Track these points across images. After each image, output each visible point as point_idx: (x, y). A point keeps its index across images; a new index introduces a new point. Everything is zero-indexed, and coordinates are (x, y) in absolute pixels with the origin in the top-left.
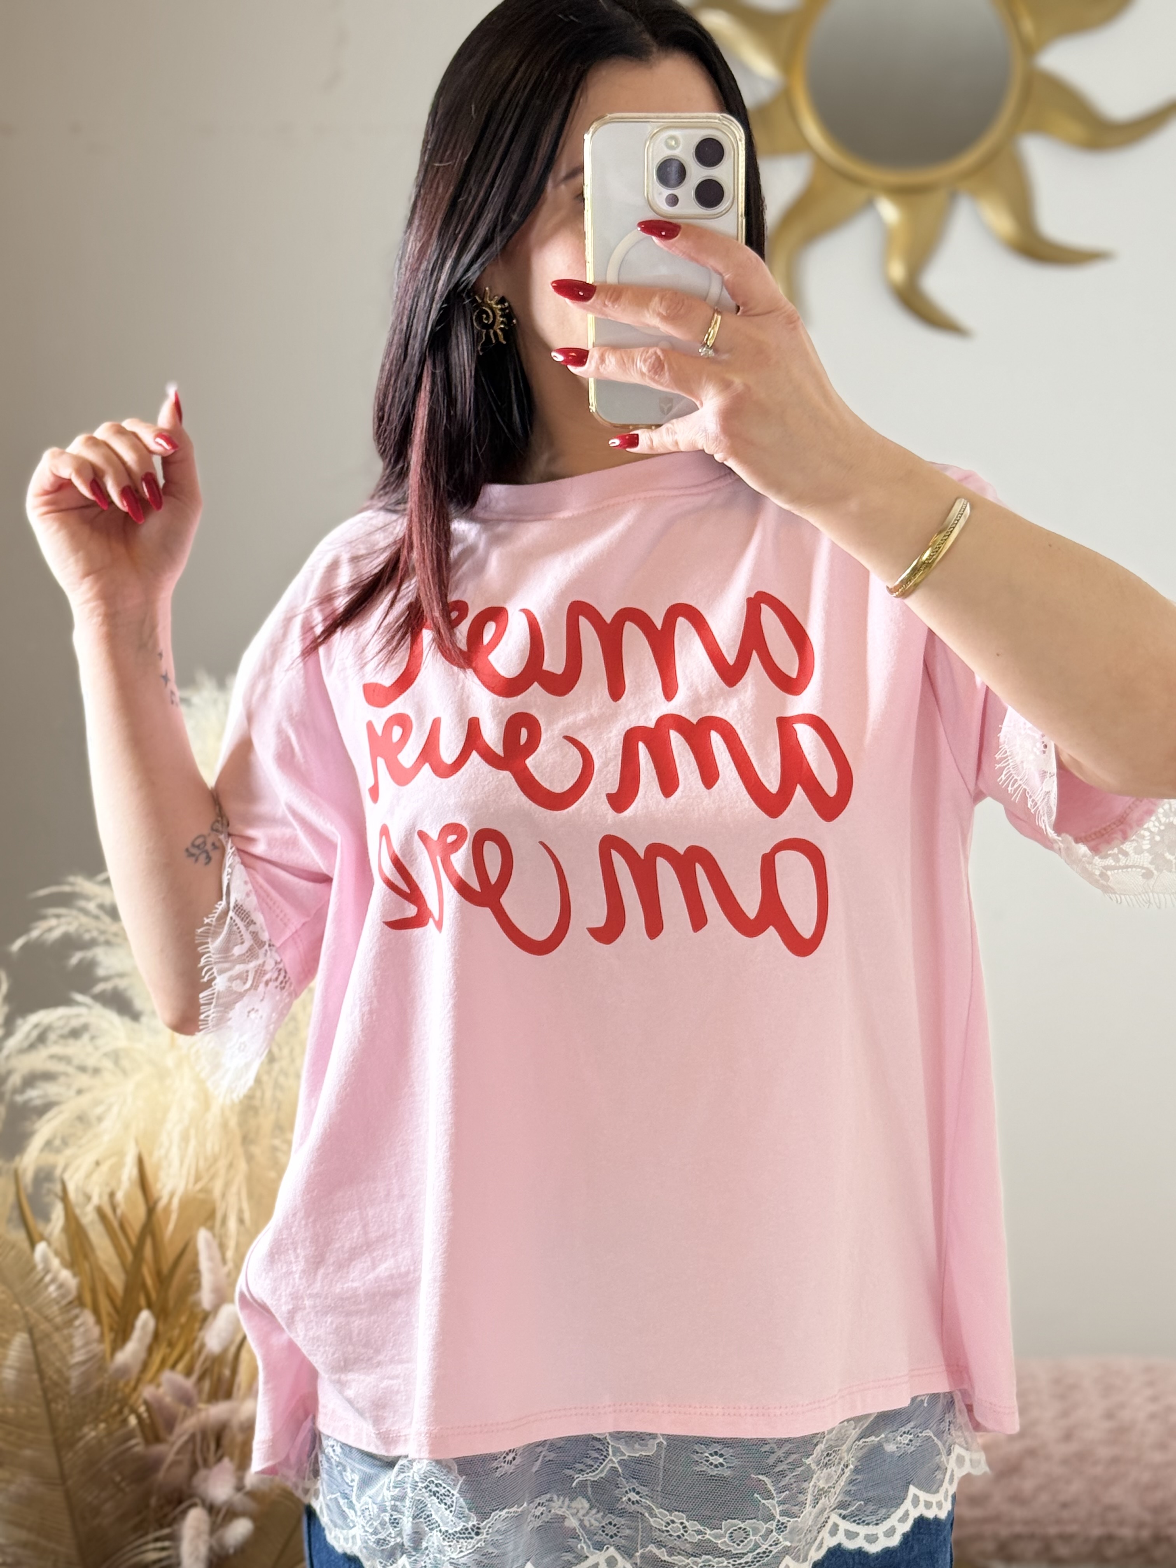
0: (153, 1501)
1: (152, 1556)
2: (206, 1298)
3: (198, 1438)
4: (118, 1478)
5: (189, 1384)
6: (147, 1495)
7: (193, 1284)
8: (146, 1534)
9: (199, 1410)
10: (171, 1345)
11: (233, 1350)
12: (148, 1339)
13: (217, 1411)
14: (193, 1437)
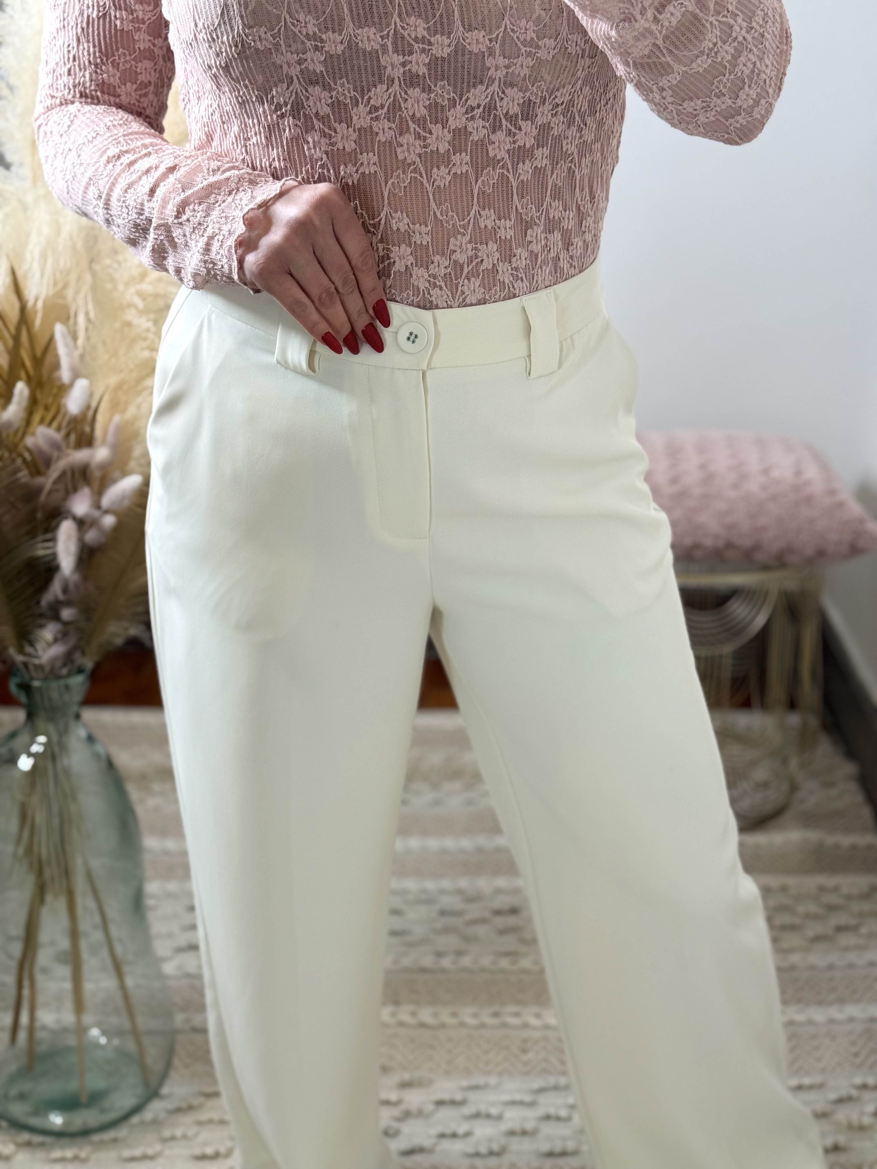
0: (39, 515)
1: (41, 552)
2: (65, 374)
3: (69, 475)
4: (12, 499)
5: (58, 437)
6: (34, 511)
7: (57, 366)
8: (34, 537)
9: (68, 455)
10: (47, 408)
11: (90, 414)
12: (25, 403)
13: (80, 456)
14: (63, 474)
